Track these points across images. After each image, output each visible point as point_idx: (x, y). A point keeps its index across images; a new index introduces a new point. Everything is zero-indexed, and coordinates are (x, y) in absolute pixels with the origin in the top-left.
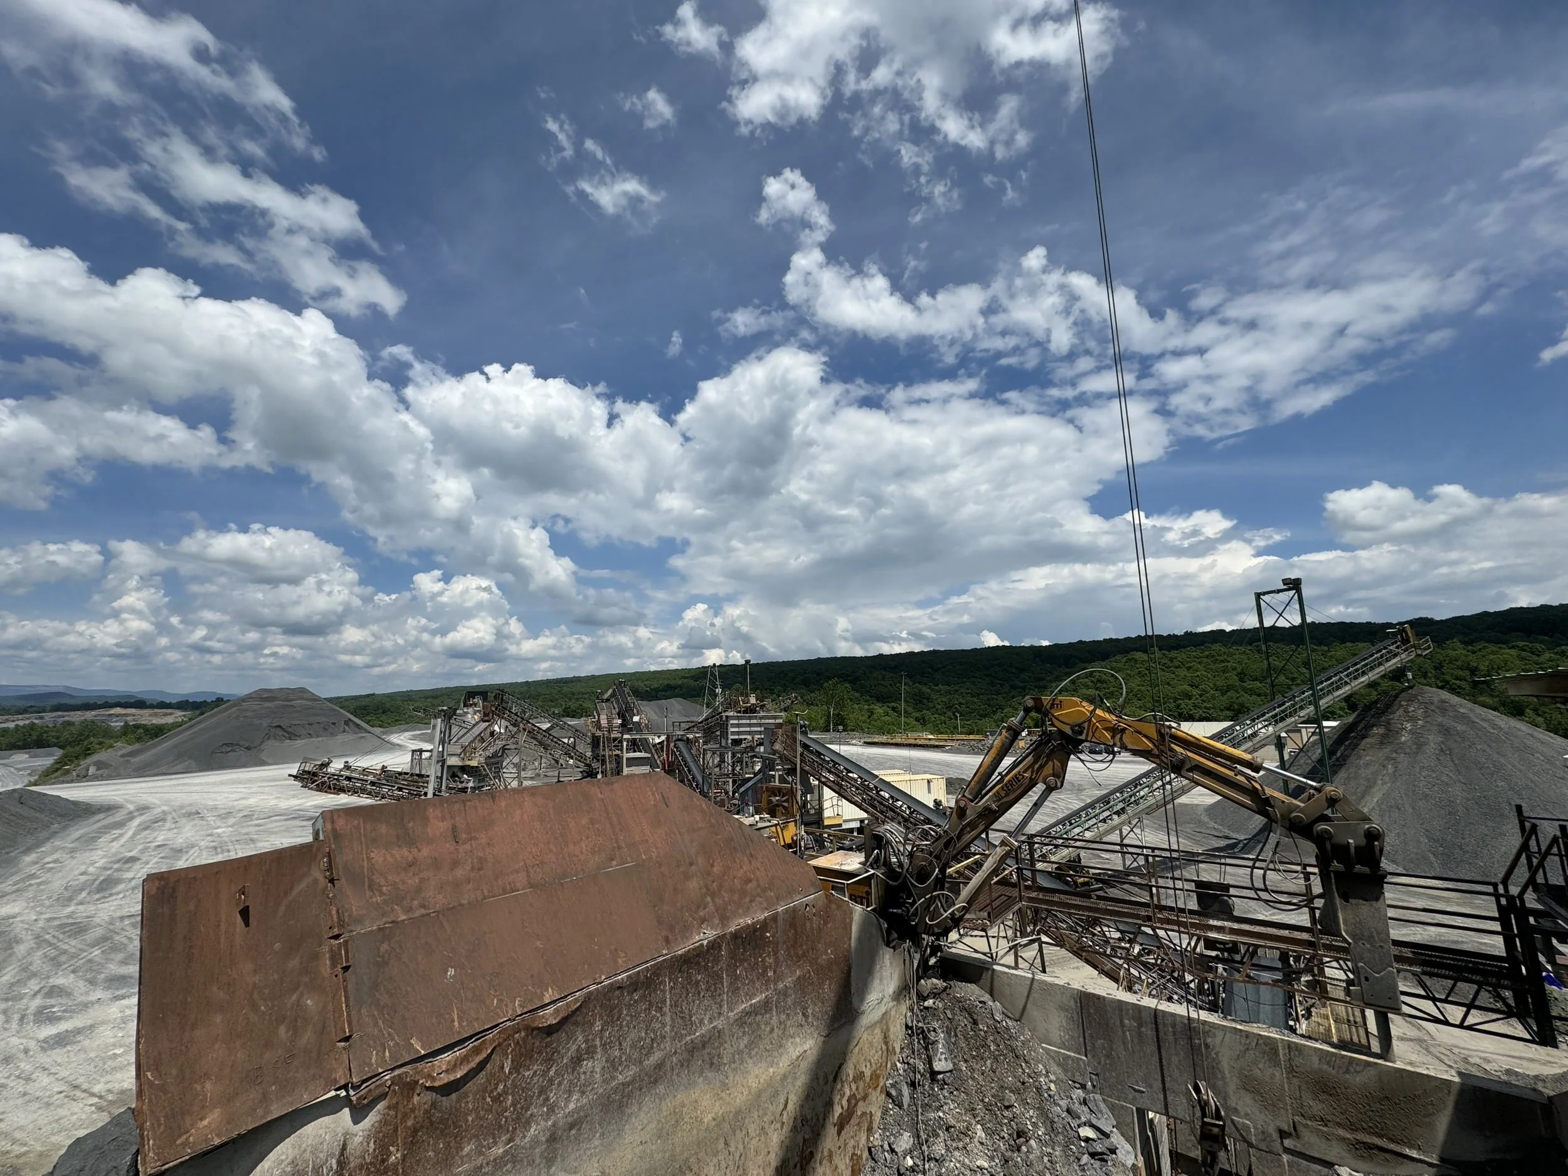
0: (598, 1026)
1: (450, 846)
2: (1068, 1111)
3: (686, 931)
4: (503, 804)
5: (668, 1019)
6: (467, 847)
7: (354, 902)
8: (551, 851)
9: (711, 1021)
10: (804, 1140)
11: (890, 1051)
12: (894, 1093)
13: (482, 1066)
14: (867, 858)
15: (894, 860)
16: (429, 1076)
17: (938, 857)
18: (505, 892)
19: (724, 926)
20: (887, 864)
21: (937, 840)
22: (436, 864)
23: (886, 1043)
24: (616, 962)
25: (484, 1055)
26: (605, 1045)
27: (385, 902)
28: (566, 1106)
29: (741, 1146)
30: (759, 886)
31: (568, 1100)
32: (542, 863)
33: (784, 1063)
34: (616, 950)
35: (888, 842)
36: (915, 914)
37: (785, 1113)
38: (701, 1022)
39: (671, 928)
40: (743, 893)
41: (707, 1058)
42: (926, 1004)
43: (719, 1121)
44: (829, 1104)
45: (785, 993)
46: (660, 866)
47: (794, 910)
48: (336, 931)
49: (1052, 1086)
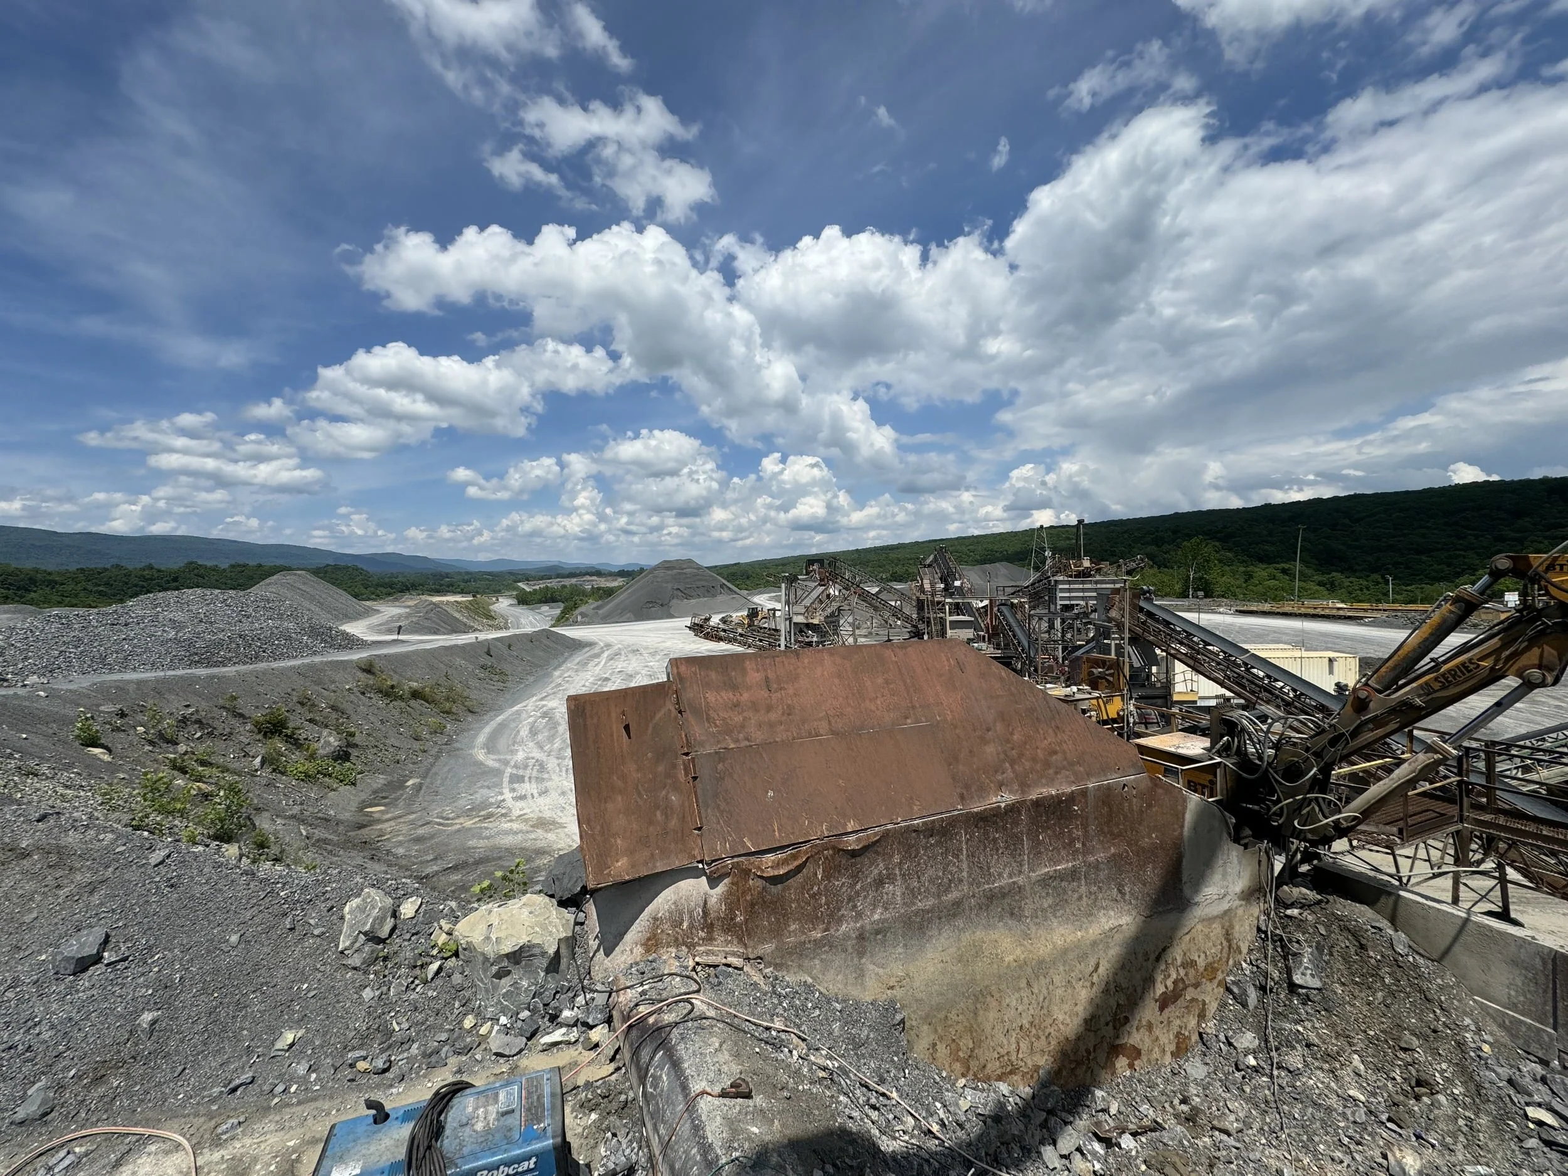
0: (897, 859)
1: (764, 693)
2: (1510, 1082)
3: (983, 791)
4: (806, 661)
5: (965, 866)
6: (778, 695)
7: (697, 730)
8: (849, 705)
9: (1010, 876)
10: (1118, 1005)
11: (1232, 947)
12: (1235, 990)
13: (799, 869)
14: (1213, 744)
15: (1251, 749)
16: (759, 868)
17: (1318, 755)
18: (810, 735)
19: (1023, 792)
20: (1241, 753)
21: (1317, 734)
22: (754, 706)
23: (1229, 941)
24: (912, 809)
25: (799, 862)
26: (904, 875)
27: (719, 732)
28: (872, 915)
29: (1045, 991)
30: (1066, 759)
31: (873, 911)
32: (842, 714)
33: (1094, 931)
34: (911, 798)
35: (1243, 730)
36: (1280, 814)
37: (1095, 976)
38: (1000, 875)
39: (967, 787)
40: (1047, 764)
41: (1006, 907)
42: (1289, 912)
43: (1022, 965)
44: (1149, 981)
45: (1096, 866)
46: (956, 727)
47: (1109, 787)
48: (686, 750)
49: (1486, 1048)
